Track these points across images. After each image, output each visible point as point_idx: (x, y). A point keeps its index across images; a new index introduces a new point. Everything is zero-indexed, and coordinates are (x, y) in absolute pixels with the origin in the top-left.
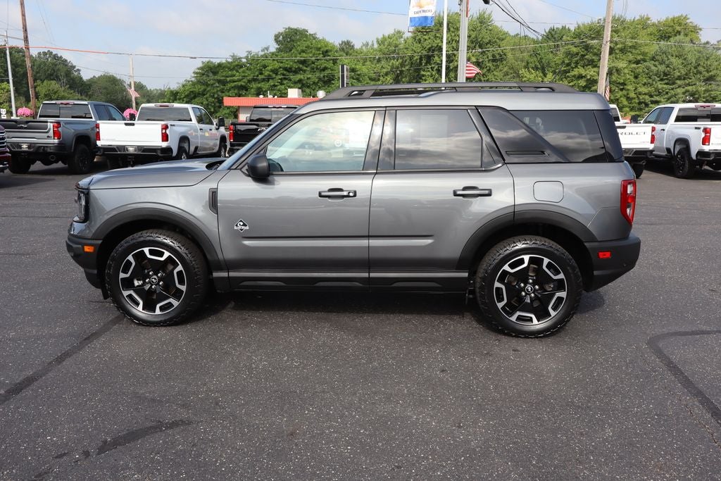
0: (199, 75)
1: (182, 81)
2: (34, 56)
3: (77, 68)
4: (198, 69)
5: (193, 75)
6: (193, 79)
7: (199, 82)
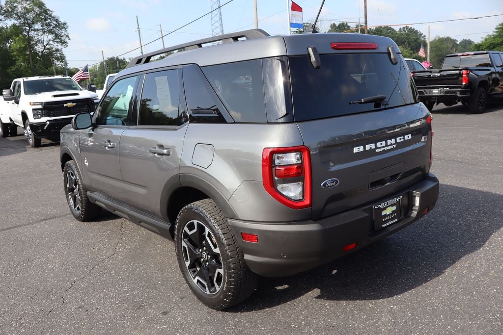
0: (499, 30)
1: (485, 36)
2: (397, 31)
3: (423, 35)
4: (500, 25)
5: (495, 30)
6: (495, 33)
7: (500, 36)
